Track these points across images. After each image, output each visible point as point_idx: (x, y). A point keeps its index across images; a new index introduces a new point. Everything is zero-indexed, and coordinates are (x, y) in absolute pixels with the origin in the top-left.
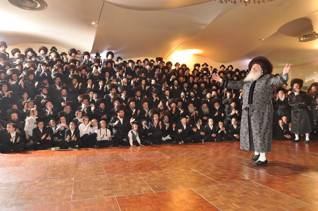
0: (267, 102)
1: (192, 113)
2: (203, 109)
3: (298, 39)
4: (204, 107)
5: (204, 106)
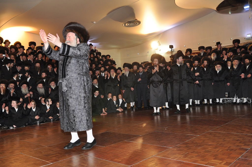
1: (26, 95)
2: (38, 89)
3: (123, 25)
4: (39, 88)
5: (39, 86)
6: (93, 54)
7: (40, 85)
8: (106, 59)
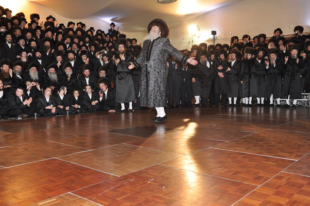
0: (162, 61)
2: (49, 74)
4: (50, 73)
5: (50, 71)
6: (116, 37)
7: (52, 70)
8: (132, 44)
